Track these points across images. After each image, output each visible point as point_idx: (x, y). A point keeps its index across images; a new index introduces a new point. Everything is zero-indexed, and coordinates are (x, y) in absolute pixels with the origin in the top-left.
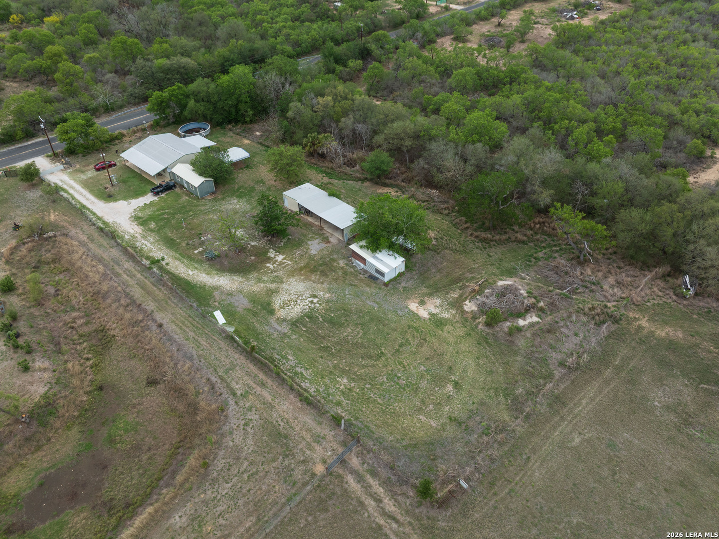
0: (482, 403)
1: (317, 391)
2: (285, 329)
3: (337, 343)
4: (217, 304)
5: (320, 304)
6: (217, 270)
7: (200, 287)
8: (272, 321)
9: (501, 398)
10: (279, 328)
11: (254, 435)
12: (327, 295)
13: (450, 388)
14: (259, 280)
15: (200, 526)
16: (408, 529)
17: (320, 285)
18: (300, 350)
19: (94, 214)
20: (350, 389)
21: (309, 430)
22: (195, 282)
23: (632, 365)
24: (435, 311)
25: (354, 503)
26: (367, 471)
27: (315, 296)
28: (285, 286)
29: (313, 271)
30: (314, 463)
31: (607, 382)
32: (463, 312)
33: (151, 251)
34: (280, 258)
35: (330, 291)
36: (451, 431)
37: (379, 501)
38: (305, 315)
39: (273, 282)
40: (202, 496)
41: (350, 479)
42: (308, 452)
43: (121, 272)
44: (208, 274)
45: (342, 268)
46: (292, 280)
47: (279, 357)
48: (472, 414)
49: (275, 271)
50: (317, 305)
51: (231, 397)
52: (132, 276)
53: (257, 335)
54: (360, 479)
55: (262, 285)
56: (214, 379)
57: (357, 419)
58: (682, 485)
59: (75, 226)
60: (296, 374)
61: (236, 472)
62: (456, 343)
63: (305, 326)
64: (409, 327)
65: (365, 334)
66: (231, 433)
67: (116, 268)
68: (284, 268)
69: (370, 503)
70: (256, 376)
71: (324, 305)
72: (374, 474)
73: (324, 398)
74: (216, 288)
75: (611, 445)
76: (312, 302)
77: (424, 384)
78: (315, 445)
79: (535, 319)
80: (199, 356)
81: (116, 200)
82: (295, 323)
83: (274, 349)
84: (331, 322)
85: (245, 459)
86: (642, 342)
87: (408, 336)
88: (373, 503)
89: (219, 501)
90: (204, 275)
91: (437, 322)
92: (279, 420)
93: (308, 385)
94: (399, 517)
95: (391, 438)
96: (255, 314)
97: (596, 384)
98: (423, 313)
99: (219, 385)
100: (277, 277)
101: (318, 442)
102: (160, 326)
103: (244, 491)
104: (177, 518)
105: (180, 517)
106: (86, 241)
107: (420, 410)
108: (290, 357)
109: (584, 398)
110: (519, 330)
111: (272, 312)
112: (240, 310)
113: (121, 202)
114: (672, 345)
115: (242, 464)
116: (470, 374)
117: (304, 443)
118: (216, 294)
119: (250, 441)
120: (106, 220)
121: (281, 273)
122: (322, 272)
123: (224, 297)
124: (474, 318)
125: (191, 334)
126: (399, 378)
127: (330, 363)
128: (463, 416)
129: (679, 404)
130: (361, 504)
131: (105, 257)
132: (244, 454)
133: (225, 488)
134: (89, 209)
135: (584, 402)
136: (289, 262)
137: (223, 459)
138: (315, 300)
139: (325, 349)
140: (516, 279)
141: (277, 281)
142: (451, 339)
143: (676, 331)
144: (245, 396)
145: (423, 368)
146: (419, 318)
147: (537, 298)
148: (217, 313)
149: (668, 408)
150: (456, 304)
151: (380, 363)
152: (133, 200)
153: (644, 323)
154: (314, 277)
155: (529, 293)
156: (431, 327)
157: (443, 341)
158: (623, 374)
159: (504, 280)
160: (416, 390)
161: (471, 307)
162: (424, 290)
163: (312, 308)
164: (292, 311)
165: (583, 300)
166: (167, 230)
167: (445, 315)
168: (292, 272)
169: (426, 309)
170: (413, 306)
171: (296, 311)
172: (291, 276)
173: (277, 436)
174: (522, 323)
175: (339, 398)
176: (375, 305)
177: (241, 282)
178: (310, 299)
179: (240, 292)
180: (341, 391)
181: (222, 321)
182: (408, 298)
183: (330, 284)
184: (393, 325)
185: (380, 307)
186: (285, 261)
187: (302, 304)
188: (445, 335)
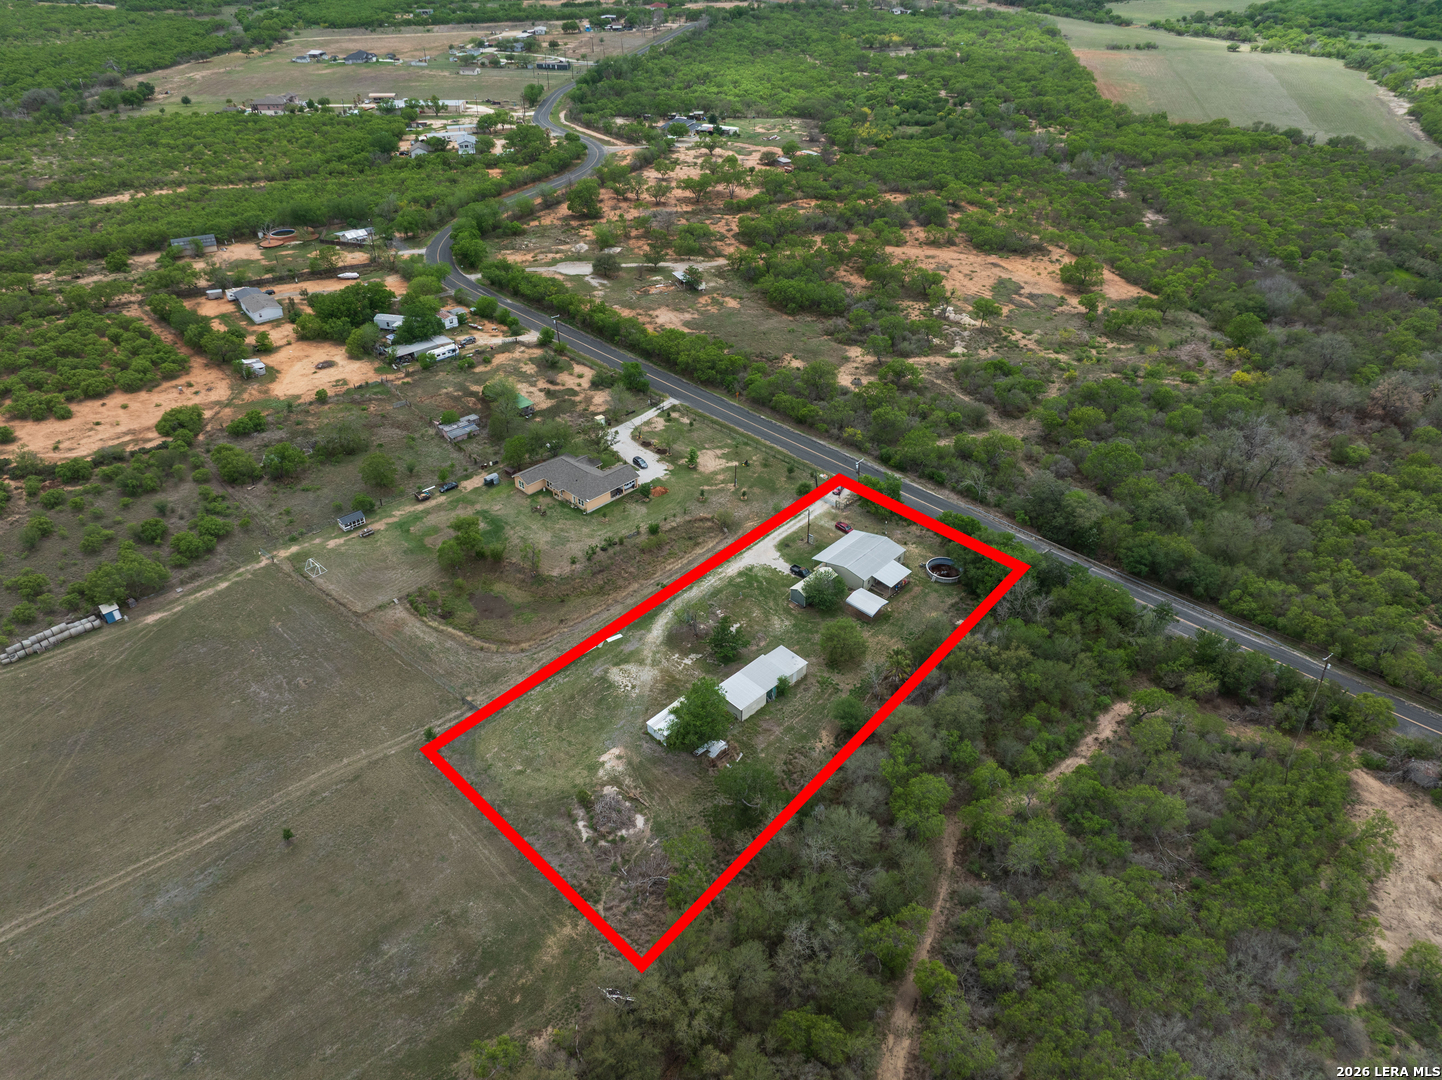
0: (500, 785)
1: (531, 694)
2: (598, 673)
4: (631, 634)
6: (671, 627)
7: (651, 622)
8: (607, 666)
9: (502, 797)
10: (598, 671)
11: (499, 667)
13: (519, 768)
14: (655, 653)
17: (648, 690)
18: (573, 684)
19: (759, 542)
20: (530, 712)
22: (657, 618)
23: (517, 901)
24: (608, 766)
25: (442, 715)
27: (633, 687)
29: (669, 684)
30: (473, 696)
31: (502, 875)
32: (604, 786)
34: (688, 662)
35: (640, 697)
36: (479, 764)
37: (440, 726)
38: (611, 684)
39: (654, 661)
40: (462, 650)
41: (458, 713)
42: (482, 692)
44: (667, 623)
46: (656, 672)
47: (567, 673)
48: (493, 779)
49: (668, 661)
50: (623, 690)
51: (532, 653)
53: (594, 659)
54: (457, 717)
55: (650, 655)
57: (502, 715)
58: (399, 893)
60: (550, 683)
61: (473, 661)
62: (566, 778)
63: (599, 685)
64: (590, 748)
65: (586, 720)
68: (673, 665)
69: (441, 722)
71: (623, 694)
72: (458, 723)
73: (524, 698)
74: (649, 631)
75: (443, 859)
76: (626, 686)
77: (525, 752)
78: (487, 696)
79: (585, 836)
81: (780, 550)
82: (603, 679)
83: (577, 670)
84: (603, 699)
85: (482, 664)
89: (456, 657)
90: (665, 621)
91: (593, 768)
92: (509, 677)
93: (537, 690)
96: (616, 656)
97: (502, 867)
98: (604, 758)
100: (661, 662)
103: (461, 667)
107: (502, 749)
108: (567, 679)
109: (490, 853)
110: (574, 821)
111: (617, 664)
112: (622, 648)
113: (778, 554)
114: (534, 945)
115: (479, 664)
117: (488, 691)
118: (643, 631)
119: (495, 665)
120: (746, 553)
121: (666, 664)
122: (667, 690)
123: (638, 636)
125: (596, 626)
128: (491, 772)
129: (467, 923)
130: (440, 718)
132: (485, 663)
133: (464, 659)
134: (763, 539)
135: (486, 852)
136: (680, 668)
137: (484, 656)
138: (629, 689)
139: (572, 698)
140: (648, 833)
141: (655, 663)
142: (571, 774)
143: (553, 957)
144: (533, 659)
145: (542, 753)
146: (600, 754)
147: (613, 842)
148: (619, 636)
149: (465, 912)
150: (614, 780)
151: (552, 728)
152: (781, 560)
153: (568, 930)
154: (659, 686)
155: (622, 839)
156: (587, 762)
157: (571, 769)
158: (508, 890)
159: (647, 821)
160: (521, 748)
161: (609, 790)
162: (636, 760)
163: (618, 687)
164: (616, 675)
165: (607, 884)
166: (731, 589)
167: (601, 772)
168: (667, 671)
169: (611, 760)
170: (616, 751)
171: (617, 678)
172: (661, 671)
173: (495, 678)
174: (581, 824)
175: (523, 706)
176: (619, 726)
177: (655, 643)
178: (630, 685)
179: (643, 644)
180: (529, 707)
181: (610, 639)
182: (626, 748)
183: (649, 696)
184: (593, 738)
185: (616, 729)
186: (683, 665)
187: (624, 681)
188: (577, 771)
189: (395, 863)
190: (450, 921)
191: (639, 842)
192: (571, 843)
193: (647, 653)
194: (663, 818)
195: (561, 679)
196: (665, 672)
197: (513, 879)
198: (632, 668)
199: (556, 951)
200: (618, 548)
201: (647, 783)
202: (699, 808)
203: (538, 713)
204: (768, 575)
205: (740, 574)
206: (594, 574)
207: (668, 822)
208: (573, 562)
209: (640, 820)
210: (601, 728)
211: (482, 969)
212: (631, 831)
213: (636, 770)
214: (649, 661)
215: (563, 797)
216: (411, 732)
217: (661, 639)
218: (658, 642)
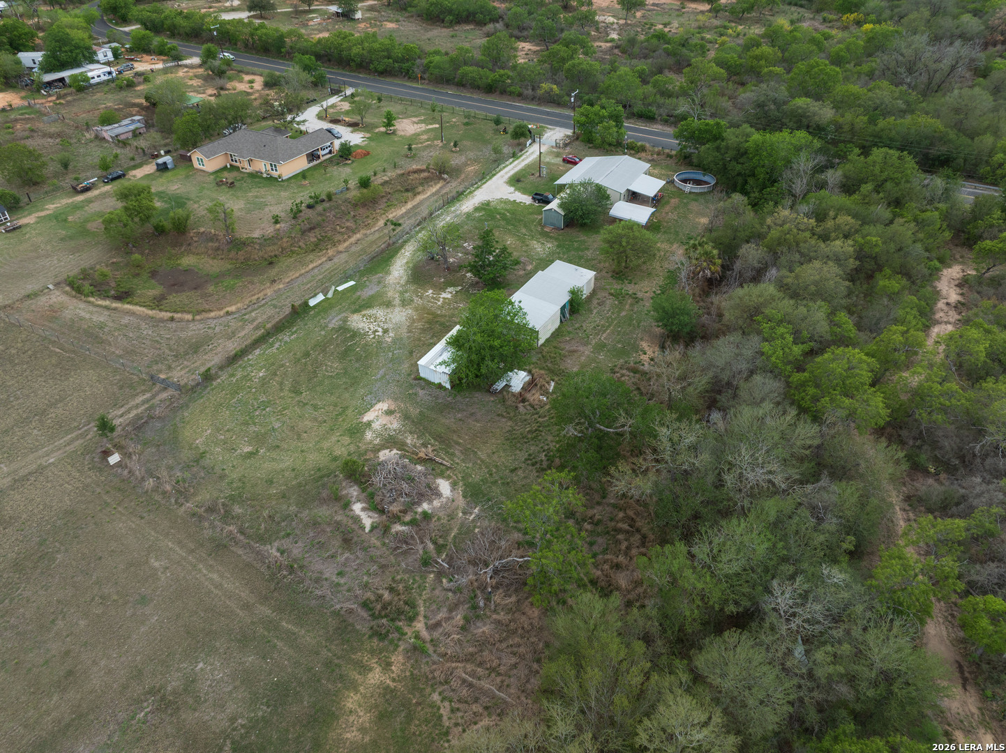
0: (223, 477)
1: (249, 360)
2: (334, 324)
3: (315, 361)
4: (365, 279)
6: (414, 266)
7: (387, 265)
8: (344, 315)
9: (228, 492)
10: (334, 321)
12: (389, 339)
13: (248, 449)
14: (402, 293)
17: (405, 331)
18: (304, 340)
19: (485, 183)
20: (251, 379)
22: (393, 260)
23: (280, 644)
24: (376, 426)
26: (153, 404)
27: (386, 331)
28: (398, 309)
29: (430, 322)
31: (246, 607)
32: (379, 450)
34: (446, 296)
35: (397, 340)
36: (186, 455)
37: (121, 416)
38: (355, 332)
39: (403, 300)
41: (148, 396)
42: (179, 368)
44: (407, 263)
46: (410, 311)
47: (294, 330)
48: (210, 471)
49: (421, 298)
50: (372, 336)
51: (241, 314)
54: (147, 401)
55: (396, 296)
57: (213, 389)
58: (70, 673)
60: (273, 344)
61: (163, 333)
62: (320, 450)
63: (340, 336)
64: (346, 408)
65: (331, 376)
68: (429, 302)
69: (122, 410)
71: (374, 340)
72: (149, 409)
73: (240, 366)
74: (388, 273)
75: (144, 600)
76: (376, 331)
77: (252, 428)
78: (187, 370)
79: (367, 522)
80: (292, 288)
81: (513, 185)
82: (343, 329)
83: (306, 325)
84: (347, 350)
85: (174, 335)
89: (138, 332)
90: (405, 261)
91: (357, 431)
92: (216, 345)
93: (257, 353)
96: (352, 303)
97: (244, 594)
98: (369, 416)
100: (412, 301)
101: (190, 372)
103: (144, 341)
105: (129, 319)
107: (218, 430)
108: (294, 336)
109: (222, 576)
110: (347, 506)
111: (356, 311)
112: (358, 294)
113: (511, 189)
114: (324, 716)
115: (169, 334)
117: (189, 364)
118: (379, 275)
119: (192, 333)
120: (476, 191)
121: (419, 302)
123: (375, 280)
125: (320, 277)
128: (207, 462)
132: (179, 333)
133: (148, 332)
134: (491, 178)
135: (215, 576)
136: (440, 303)
137: (177, 325)
138: (380, 334)
139: (307, 354)
140: (461, 502)
141: (406, 303)
142: (326, 445)
143: (362, 730)
145: (277, 425)
146: (362, 413)
147: (413, 523)
148: (352, 283)
149: (190, 682)
150: (391, 441)
151: (285, 393)
152: (518, 193)
153: (376, 676)
154: (419, 325)
155: (426, 516)
156: (346, 426)
157: (324, 438)
158: (260, 630)
159: (454, 485)
160: (246, 424)
161: (384, 455)
162: (414, 412)
163: (366, 334)
164: (358, 322)
165: (421, 588)
167: (369, 435)
168: (424, 308)
169: (379, 417)
170: (383, 406)
171: (361, 325)
172: (416, 309)
173: (196, 347)
174: (357, 508)
175: (239, 374)
176: (379, 376)
177: (399, 283)
178: (380, 329)
179: (385, 287)
180: (248, 374)
181: (340, 288)
182: (395, 399)
183: (409, 338)
184: (347, 395)
185: (376, 380)
186: (441, 300)
187: (371, 327)
188: (334, 439)
189: (60, 623)
190: (167, 704)
191: (451, 517)
192: (349, 537)
193: (392, 293)
194: (476, 478)
195: (286, 337)
196: (422, 310)
197: (265, 611)
198: (379, 312)
199: (365, 718)
200: (326, 205)
201: (438, 437)
202: (522, 456)
203: (263, 378)
204: (509, 207)
205: (477, 209)
206: (303, 232)
207: (484, 481)
208: (277, 222)
209: (444, 487)
210: (355, 382)
212: (436, 503)
213: (418, 424)
214: (397, 301)
215: (321, 476)
216: (79, 429)
217: (405, 278)
218: (402, 282)
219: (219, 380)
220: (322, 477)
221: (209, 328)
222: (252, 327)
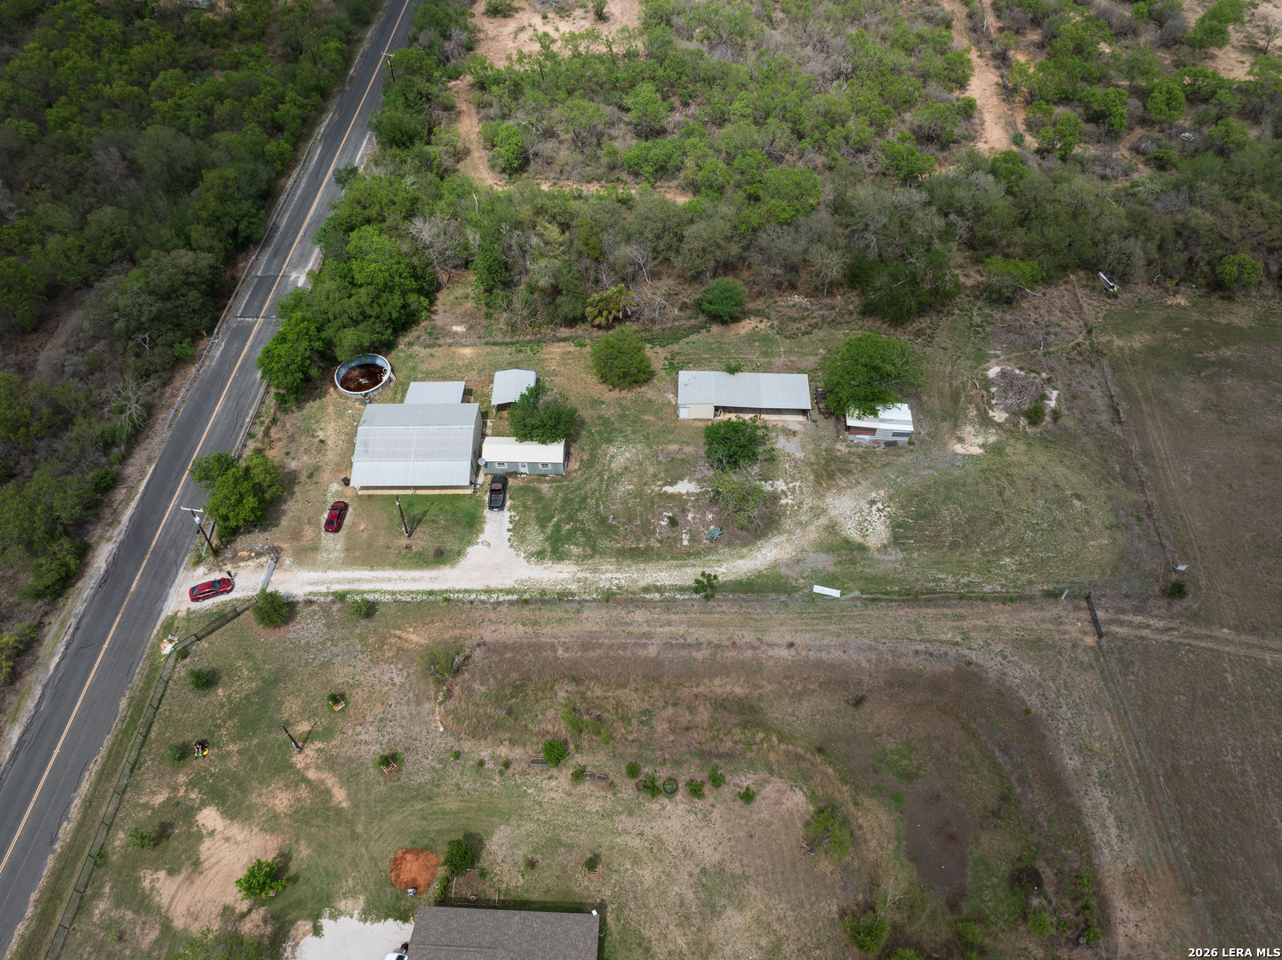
0: (1110, 498)
1: (1003, 586)
2: (896, 555)
3: (955, 532)
4: (801, 581)
5: (888, 506)
6: (744, 545)
7: (758, 577)
8: (876, 556)
9: (1115, 483)
10: (893, 558)
11: (1022, 658)
12: (882, 493)
13: (1077, 503)
14: (803, 525)
15: (1091, 751)
16: (1185, 628)
17: (859, 487)
18: (938, 563)
19: (466, 591)
20: (1020, 564)
21: (1043, 621)
22: (744, 577)
23: (1150, 389)
24: (980, 440)
25: (1139, 642)
26: (1116, 613)
27: (873, 502)
28: (833, 513)
29: (831, 476)
30: (1081, 640)
31: (1153, 416)
32: (999, 425)
33: (634, 581)
34: (780, 485)
35: (876, 486)
36: (1121, 537)
37: (1148, 626)
38: (893, 527)
39: (817, 516)
40: (1061, 732)
41: (1115, 628)
42: (1067, 637)
43: (646, 629)
44: (742, 557)
45: (850, 453)
46: (829, 500)
47: (932, 584)
49: (801, 503)
50: (888, 509)
51: (960, 649)
52: (669, 623)
53: (885, 580)
54: (1119, 623)
55: (813, 528)
56: (921, 647)
57: (1058, 582)
58: (1265, 463)
59: (472, 623)
60: (965, 585)
61: (1054, 695)
62: (1033, 459)
63: (907, 538)
64: (983, 471)
65: (961, 506)
66: (1004, 674)
67: (630, 629)
68: (802, 493)
69: (1145, 632)
70: (945, 615)
71: (892, 504)
72: (1122, 611)
73: (1015, 587)
74: (776, 565)
75: (1207, 466)
76: (879, 510)
77: (1060, 515)
78: (1061, 627)
80: (876, 640)
81: (460, 553)
82: (897, 540)
83: (917, 580)
85: (1045, 681)
86: (1134, 362)
87: (994, 481)
88: (1147, 631)
89: (1075, 724)
90: (741, 562)
91: (996, 450)
92: (1015, 632)
93: (989, 587)
94: (1171, 625)
95: (1096, 577)
96: (853, 562)
97: (1149, 423)
98: (977, 451)
99: (932, 649)
100: (812, 508)
101: (1061, 623)
102: (791, 645)
103: (1078, 701)
104: (1069, 762)
105: (1071, 759)
106: (529, 629)
107: (1084, 538)
108: (940, 576)
109: (1155, 441)
111: (862, 548)
112: (831, 569)
113: (470, 550)
114: (1152, 351)
115: (1049, 687)
116: (1074, 480)
117: (1054, 633)
118: (783, 570)
119: (1027, 667)
120: (503, 587)
121: (809, 502)
122: (841, 470)
123: (797, 569)
124: (1016, 425)
125: (833, 628)
126: (1037, 524)
127: (975, 554)
128: (1112, 519)
129: (1205, 401)
130: (1142, 638)
131: (594, 629)
132: (1038, 678)
133: (1066, 713)
134: (446, 591)
135: (1159, 444)
136: (798, 484)
137: (1030, 695)
138: (880, 505)
139: (954, 546)
140: (993, 361)
141: (818, 512)
142: (1025, 459)
143: (1141, 335)
144: (966, 637)
145: (1041, 502)
146: (978, 457)
147: (1033, 371)
148: (818, 589)
149: (1204, 410)
150: (986, 421)
151: (1008, 523)
152: (482, 537)
153: (1118, 343)
154: (843, 482)
155: (1022, 369)
156: (997, 459)
157: (1021, 465)
159: (989, 369)
160: (1060, 524)
161: (999, 416)
162: (946, 425)
163: (889, 516)
164: (878, 533)
166: (604, 543)
167: (992, 439)
168: (816, 492)
169: (971, 443)
170: (959, 448)
171: (881, 528)
173: (1035, 645)
174: (1052, 405)
175: (1025, 577)
176: (931, 471)
177: (788, 540)
178: (874, 508)
179: (803, 550)
180: (1018, 571)
181: (836, 593)
182: (945, 444)
183: (867, 479)
184: (969, 480)
185: (937, 470)
186: (791, 485)
187: (875, 518)
188: (1015, 458)
191: (1008, 360)
192: (1072, 397)
193: (813, 533)
194: (969, 363)
195: (948, 581)
196: (818, 493)
198: (851, 531)
199: (1137, 337)
201: (956, 399)
202: (928, 350)
203: (1012, 554)
209: (993, 372)
211: (1207, 364)
212: (1009, 368)
213: (953, 418)
214: (823, 520)
215: (1047, 441)
216: (1189, 645)
217: (776, 540)
218: (784, 538)
219: (1045, 587)
220: (1051, 442)
221: (1005, 658)
222: (965, 623)
